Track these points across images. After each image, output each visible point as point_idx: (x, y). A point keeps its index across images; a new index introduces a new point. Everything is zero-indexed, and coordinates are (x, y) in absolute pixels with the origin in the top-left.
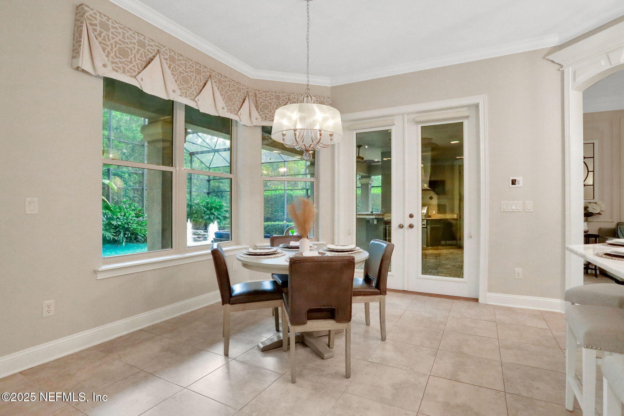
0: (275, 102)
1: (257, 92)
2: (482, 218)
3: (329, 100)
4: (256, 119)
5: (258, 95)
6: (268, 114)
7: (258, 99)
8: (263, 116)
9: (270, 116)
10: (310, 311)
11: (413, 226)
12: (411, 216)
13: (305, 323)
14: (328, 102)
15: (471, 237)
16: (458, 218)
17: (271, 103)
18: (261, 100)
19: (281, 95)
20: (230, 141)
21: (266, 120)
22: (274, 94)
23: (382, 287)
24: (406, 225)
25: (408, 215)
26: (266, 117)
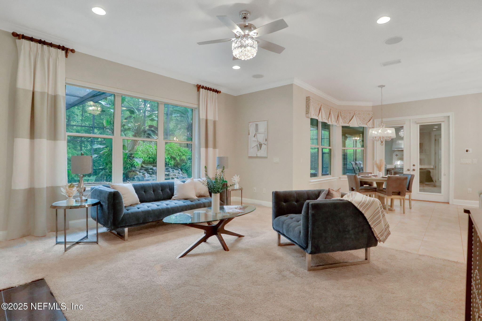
0: (349, 115)
1: (341, 111)
2: (451, 166)
3: (372, 112)
4: (341, 123)
5: (342, 113)
6: (346, 121)
7: (341, 114)
8: (344, 122)
9: (347, 121)
10: (393, 192)
11: (415, 170)
12: (414, 165)
13: (391, 196)
14: (372, 113)
15: (445, 175)
16: (434, 168)
17: (347, 116)
18: (343, 115)
19: (351, 112)
20: (329, 132)
21: (345, 123)
22: (348, 111)
23: (410, 190)
24: (412, 169)
25: (412, 165)
26: (345, 122)
